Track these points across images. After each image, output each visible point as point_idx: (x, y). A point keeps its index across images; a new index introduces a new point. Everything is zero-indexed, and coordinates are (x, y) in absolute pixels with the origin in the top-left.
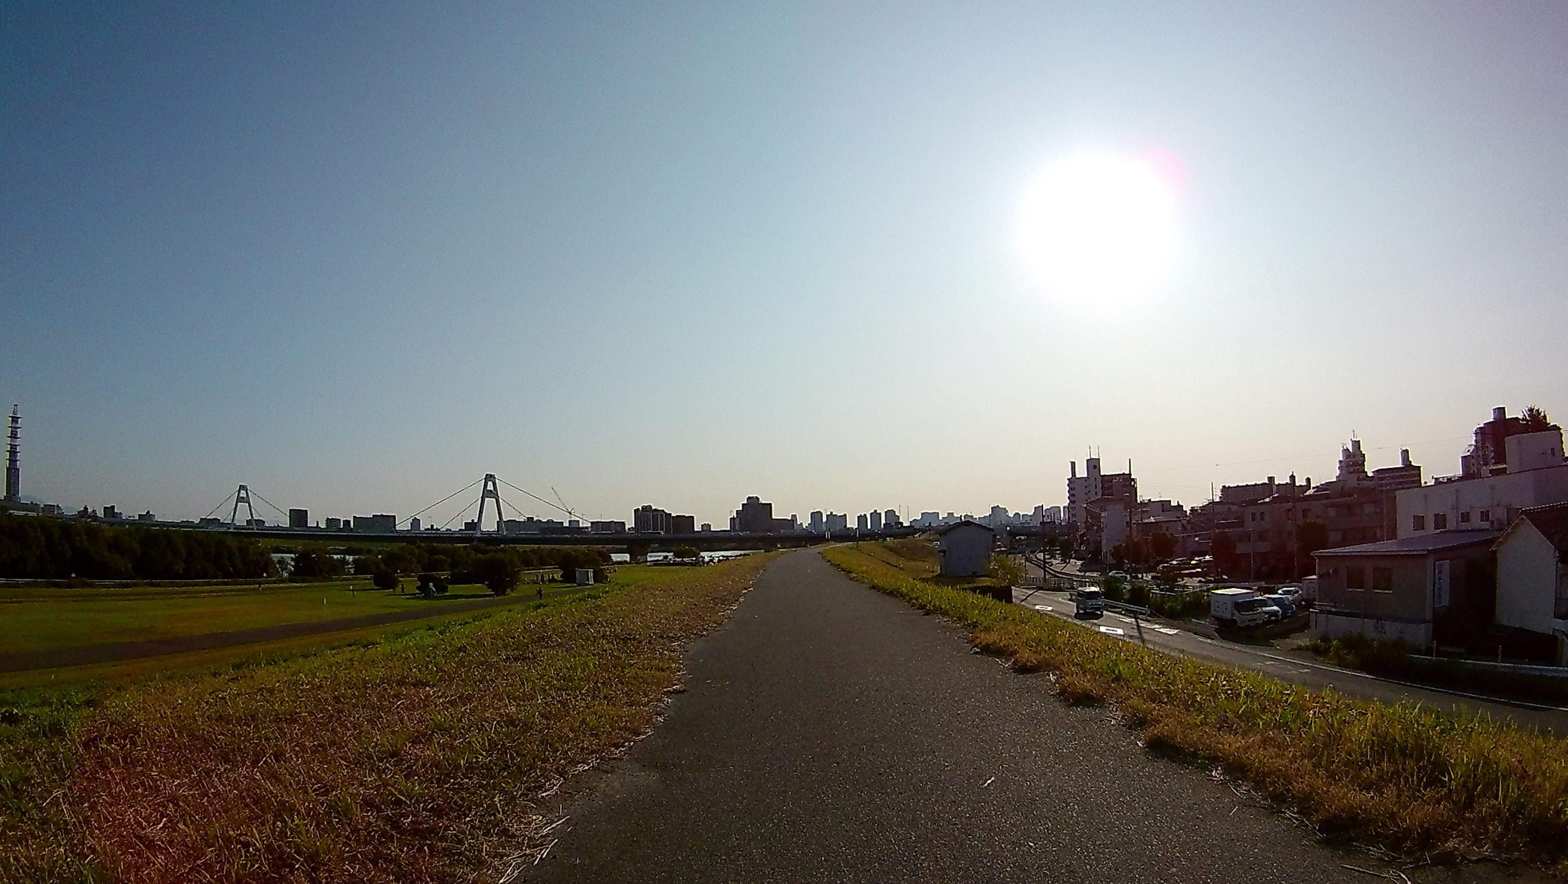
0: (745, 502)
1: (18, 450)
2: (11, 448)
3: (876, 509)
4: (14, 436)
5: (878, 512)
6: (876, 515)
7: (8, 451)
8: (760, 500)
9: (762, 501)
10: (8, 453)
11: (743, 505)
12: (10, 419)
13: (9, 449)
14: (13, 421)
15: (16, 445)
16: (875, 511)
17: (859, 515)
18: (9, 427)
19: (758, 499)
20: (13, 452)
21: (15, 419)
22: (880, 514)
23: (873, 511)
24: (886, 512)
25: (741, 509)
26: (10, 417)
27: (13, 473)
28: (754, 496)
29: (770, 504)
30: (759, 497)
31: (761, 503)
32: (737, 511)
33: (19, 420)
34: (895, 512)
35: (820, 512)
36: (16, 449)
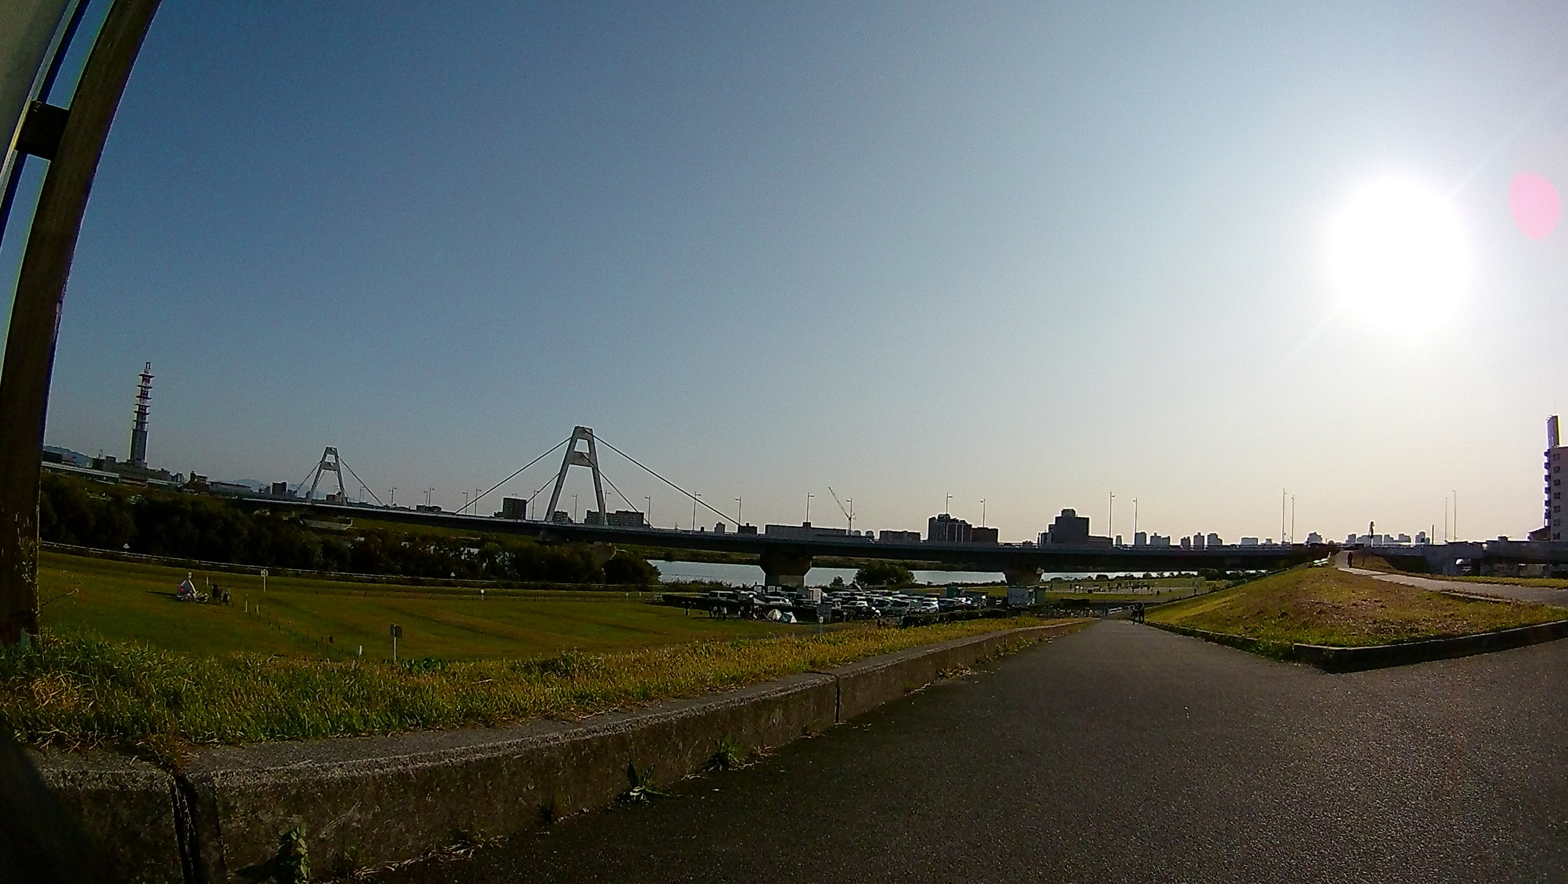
0: (1060, 515)
1: (147, 412)
2: (140, 409)
3: (1199, 532)
4: (144, 396)
5: (1202, 535)
6: (1199, 538)
7: (135, 412)
8: (1076, 514)
9: (1078, 515)
10: (136, 414)
11: (1057, 518)
12: (141, 377)
13: (137, 410)
14: (143, 380)
15: (146, 407)
16: (1199, 534)
17: (1183, 538)
18: (139, 386)
19: (1074, 511)
20: (142, 413)
21: (146, 378)
22: (1203, 537)
23: (1197, 534)
24: (1209, 536)
25: (1054, 523)
26: (140, 375)
27: (139, 436)
28: (1069, 508)
29: (1088, 519)
30: (1075, 510)
31: (1077, 518)
32: (1050, 525)
33: (151, 379)
34: (1217, 536)
35: (1144, 533)
36: (145, 410)
